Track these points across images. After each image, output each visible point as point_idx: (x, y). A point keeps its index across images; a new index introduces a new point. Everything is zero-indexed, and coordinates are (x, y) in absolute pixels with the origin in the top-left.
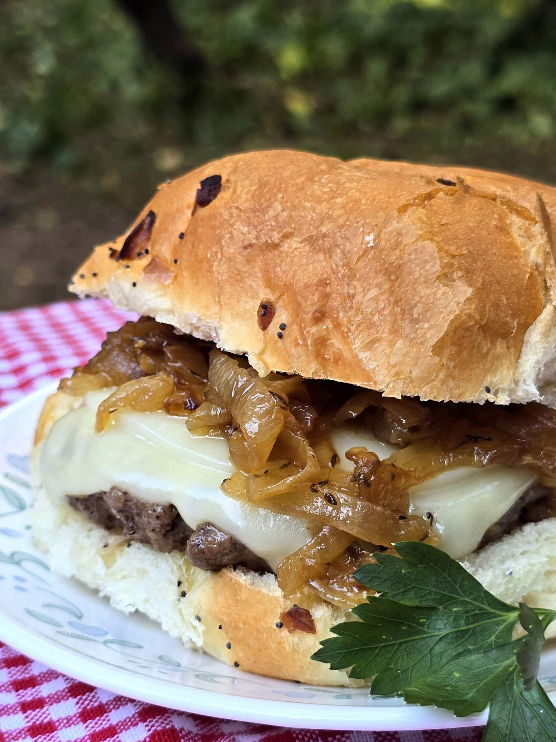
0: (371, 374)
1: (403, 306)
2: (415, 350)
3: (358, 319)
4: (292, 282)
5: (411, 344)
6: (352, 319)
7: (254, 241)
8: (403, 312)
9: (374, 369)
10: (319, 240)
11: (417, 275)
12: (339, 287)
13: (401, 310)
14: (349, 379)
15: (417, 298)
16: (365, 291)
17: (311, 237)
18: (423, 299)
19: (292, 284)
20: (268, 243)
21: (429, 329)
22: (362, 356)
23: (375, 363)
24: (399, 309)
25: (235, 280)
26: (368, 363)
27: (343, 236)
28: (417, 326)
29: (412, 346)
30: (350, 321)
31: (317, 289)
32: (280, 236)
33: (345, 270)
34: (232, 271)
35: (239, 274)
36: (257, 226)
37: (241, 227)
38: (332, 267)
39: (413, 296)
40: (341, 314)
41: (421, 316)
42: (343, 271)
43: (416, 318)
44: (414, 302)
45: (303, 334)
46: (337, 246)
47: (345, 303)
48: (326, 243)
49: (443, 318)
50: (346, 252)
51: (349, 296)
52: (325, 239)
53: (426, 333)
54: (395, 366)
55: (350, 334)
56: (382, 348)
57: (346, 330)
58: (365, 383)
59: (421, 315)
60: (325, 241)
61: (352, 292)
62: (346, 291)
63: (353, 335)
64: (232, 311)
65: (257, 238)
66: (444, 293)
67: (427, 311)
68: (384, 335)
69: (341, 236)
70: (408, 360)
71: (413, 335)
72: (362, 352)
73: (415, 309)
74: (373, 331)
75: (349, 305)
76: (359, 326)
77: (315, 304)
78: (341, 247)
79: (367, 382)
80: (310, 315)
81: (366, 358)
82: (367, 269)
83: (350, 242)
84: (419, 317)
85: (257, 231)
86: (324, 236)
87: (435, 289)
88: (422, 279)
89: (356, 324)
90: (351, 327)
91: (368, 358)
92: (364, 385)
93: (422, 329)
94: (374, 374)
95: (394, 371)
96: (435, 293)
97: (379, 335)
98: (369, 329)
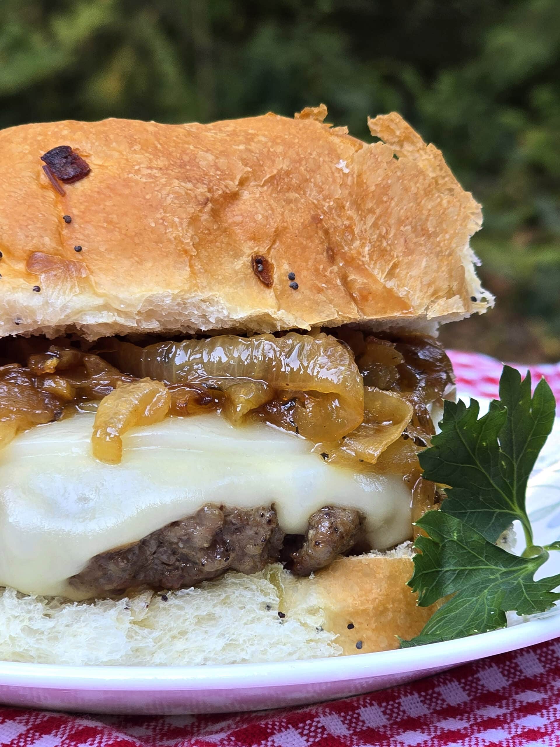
0: (407, 301)
1: (413, 224)
2: (445, 263)
3: (367, 249)
4: (286, 224)
5: (440, 258)
6: (361, 250)
7: (209, 195)
8: (414, 229)
9: (407, 295)
10: (284, 179)
11: (414, 190)
12: (332, 222)
13: (412, 227)
14: (386, 313)
15: (425, 212)
16: (363, 219)
17: (273, 178)
18: (432, 212)
19: (285, 228)
20: (227, 193)
21: (452, 238)
22: (390, 284)
23: (406, 288)
24: (409, 227)
25: (208, 241)
26: (398, 290)
27: (308, 169)
28: (438, 239)
29: (441, 260)
30: (359, 253)
31: (317, 227)
32: (237, 183)
33: (329, 202)
34: (202, 232)
35: (210, 234)
36: (200, 179)
37: (183, 184)
38: (313, 203)
39: (421, 211)
40: (346, 248)
41: (438, 229)
42: (327, 204)
43: (433, 232)
44: (424, 217)
45: (325, 276)
46: (307, 181)
47: (345, 236)
48: (294, 179)
49: (461, 225)
50: (320, 184)
51: (347, 227)
52: (291, 176)
53: (451, 243)
54: (429, 285)
55: (366, 266)
56: (404, 272)
57: (361, 263)
58: (405, 311)
59: (437, 227)
60: (292, 178)
61: (347, 223)
62: (341, 223)
63: (369, 267)
64: (216, 277)
65: (210, 190)
66: (449, 202)
67: (441, 223)
68: (401, 259)
69: (306, 170)
70: (443, 274)
71: (438, 249)
72: (387, 281)
73: (428, 223)
74: (387, 257)
75: (349, 237)
76: (371, 255)
77: (323, 242)
78: (312, 180)
79: (406, 310)
80: (325, 254)
81: (394, 286)
82: (354, 196)
83: (319, 174)
84: (436, 230)
85: (204, 184)
86: (288, 173)
87: (439, 200)
88: (422, 192)
89: (368, 254)
90: (363, 259)
91: (396, 285)
92: (403, 313)
93: (444, 241)
94: (409, 300)
95: (431, 290)
96: (440, 204)
97: (396, 259)
98: (383, 256)
